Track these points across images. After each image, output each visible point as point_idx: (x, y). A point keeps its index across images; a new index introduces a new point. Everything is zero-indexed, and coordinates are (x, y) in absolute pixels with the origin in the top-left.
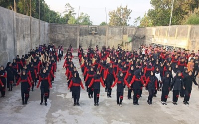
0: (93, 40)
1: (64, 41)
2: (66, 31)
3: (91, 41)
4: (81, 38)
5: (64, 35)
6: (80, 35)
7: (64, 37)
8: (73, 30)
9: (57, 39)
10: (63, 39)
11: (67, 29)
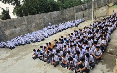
0: (85, 13)
1: (68, 18)
2: (69, 12)
3: (83, 14)
4: (77, 14)
5: (68, 14)
6: (76, 12)
7: (68, 16)
8: (72, 10)
9: (65, 17)
10: (68, 17)
11: (69, 11)
